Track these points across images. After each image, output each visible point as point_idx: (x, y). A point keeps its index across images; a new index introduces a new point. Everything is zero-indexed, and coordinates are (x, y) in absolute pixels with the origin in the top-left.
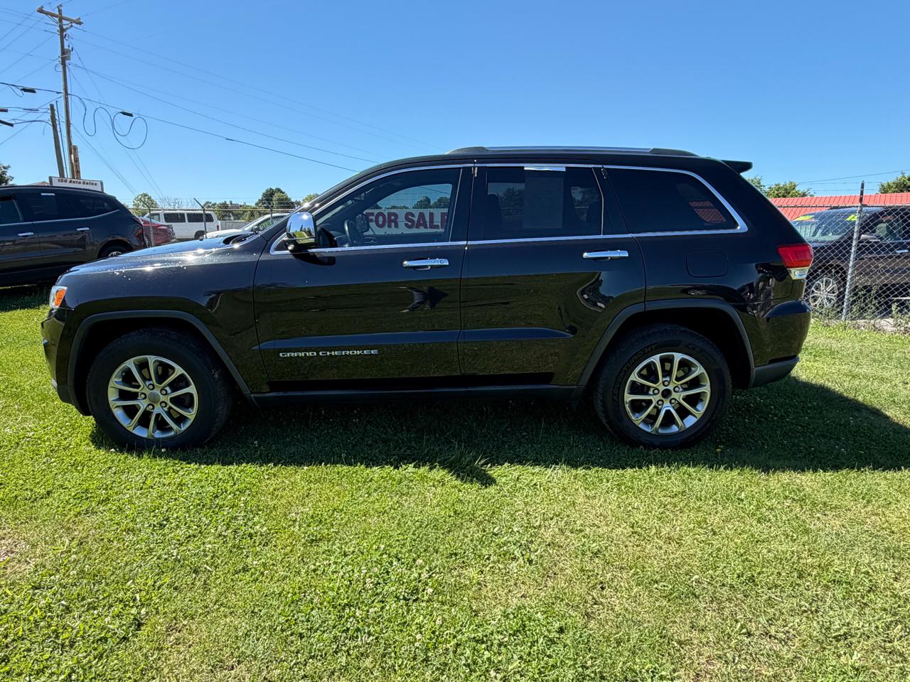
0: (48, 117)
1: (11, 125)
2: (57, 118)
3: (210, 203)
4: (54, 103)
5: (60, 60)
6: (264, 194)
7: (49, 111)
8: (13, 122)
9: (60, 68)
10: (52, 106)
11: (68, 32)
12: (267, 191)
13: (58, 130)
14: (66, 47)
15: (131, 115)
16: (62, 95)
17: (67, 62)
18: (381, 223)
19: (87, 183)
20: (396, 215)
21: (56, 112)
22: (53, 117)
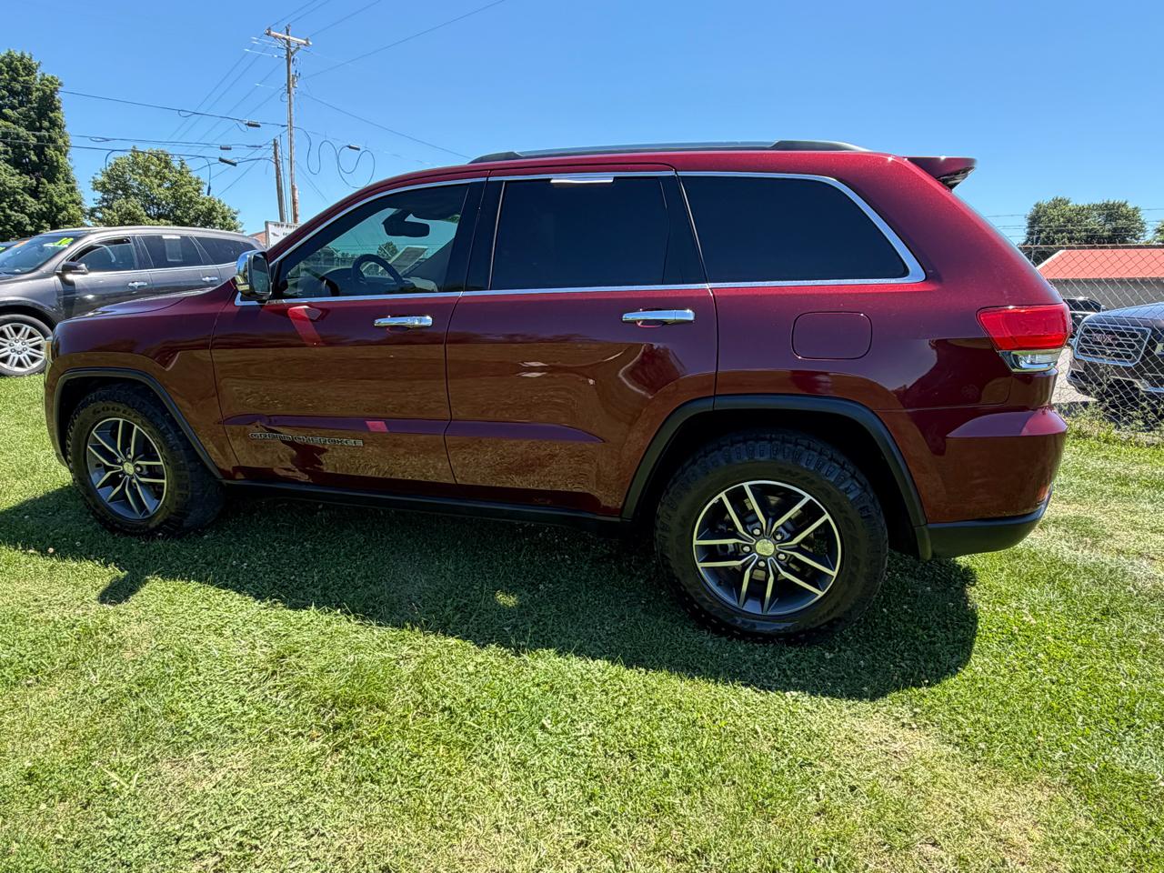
0: (271, 154)
1: (234, 164)
2: (280, 155)
4: (278, 138)
5: (286, 88)
7: (273, 148)
8: (236, 161)
9: (286, 98)
10: (275, 140)
11: (295, 56)
13: (281, 169)
14: (292, 73)
15: (358, 149)
16: (286, 128)
21: (279, 148)
22: (275, 153)
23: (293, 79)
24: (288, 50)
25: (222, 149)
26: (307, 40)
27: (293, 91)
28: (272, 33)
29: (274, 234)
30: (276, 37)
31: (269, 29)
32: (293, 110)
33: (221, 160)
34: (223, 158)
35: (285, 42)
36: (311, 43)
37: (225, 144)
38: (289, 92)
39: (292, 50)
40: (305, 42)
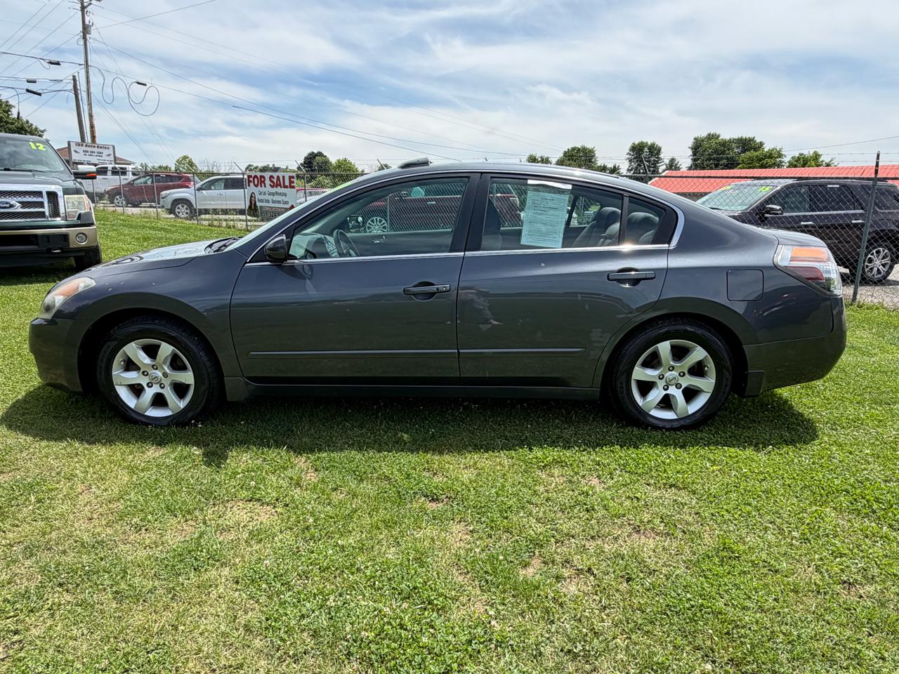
0: (71, 86)
1: (40, 94)
2: (78, 87)
3: (252, 166)
4: (76, 74)
5: (82, 34)
6: (306, 158)
7: (72, 82)
8: (41, 92)
9: (82, 42)
10: (74, 77)
11: (89, 9)
12: (310, 154)
13: (80, 99)
14: (87, 22)
16: (83, 66)
17: (88, 36)
18: (256, 183)
19: (101, 147)
20: (263, 177)
21: (78, 83)
22: (75, 86)
23: (88, 27)
24: (82, 4)
25: (28, 82)
29: (76, 152)
32: (88, 52)
33: (28, 91)
34: (30, 89)
37: (31, 77)
38: (85, 38)
39: (85, 4)
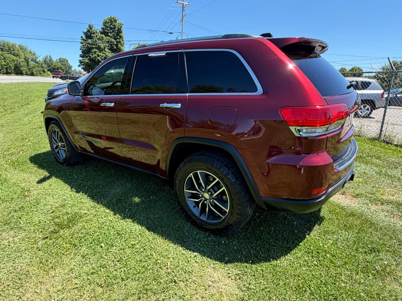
23: (184, 16)
24: (183, 7)
26: (189, 3)
27: (183, 21)
28: (178, 2)
30: (179, 3)
31: (177, 1)
32: (183, 27)
35: (182, 4)
36: (190, 4)
38: (182, 21)
39: (184, 7)
40: (188, 4)
